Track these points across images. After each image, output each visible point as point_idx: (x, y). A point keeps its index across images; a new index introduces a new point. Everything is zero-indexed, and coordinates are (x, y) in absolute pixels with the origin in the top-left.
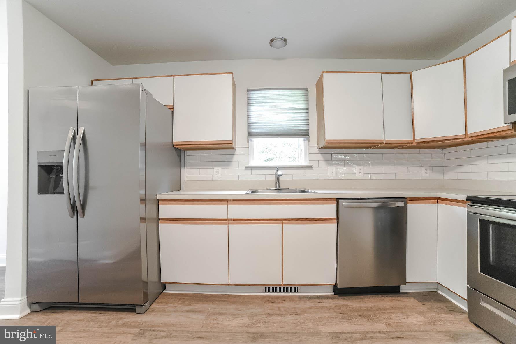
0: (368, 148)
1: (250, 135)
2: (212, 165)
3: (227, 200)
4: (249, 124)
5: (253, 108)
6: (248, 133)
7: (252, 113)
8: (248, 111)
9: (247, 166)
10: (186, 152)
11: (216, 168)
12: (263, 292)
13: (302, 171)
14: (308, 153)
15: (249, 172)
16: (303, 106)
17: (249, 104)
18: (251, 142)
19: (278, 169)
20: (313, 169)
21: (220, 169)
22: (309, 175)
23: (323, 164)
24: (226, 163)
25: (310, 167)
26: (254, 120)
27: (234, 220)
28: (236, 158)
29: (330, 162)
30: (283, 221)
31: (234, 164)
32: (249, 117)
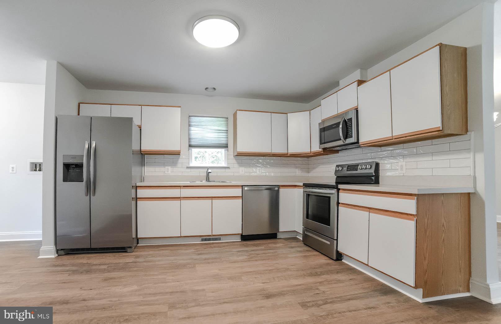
0: (264, 156)
1: (190, 146)
2: (164, 165)
3: (180, 186)
4: (190, 139)
5: (192, 128)
6: (189, 145)
7: (192, 132)
8: (189, 130)
9: (188, 166)
10: (145, 155)
11: (166, 167)
12: (201, 241)
13: (223, 170)
14: (227, 158)
15: (189, 170)
16: (224, 129)
17: (190, 125)
18: (191, 151)
19: (208, 168)
20: (229, 169)
21: (170, 168)
22: (228, 173)
23: (236, 165)
24: (174, 164)
25: (228, 168)
26: (193, 136)
27: (184, 198)
28: (180, 161)
29: (241, 164)
30: (212, 198)
31: (179, 165)
32: (189, 134)
